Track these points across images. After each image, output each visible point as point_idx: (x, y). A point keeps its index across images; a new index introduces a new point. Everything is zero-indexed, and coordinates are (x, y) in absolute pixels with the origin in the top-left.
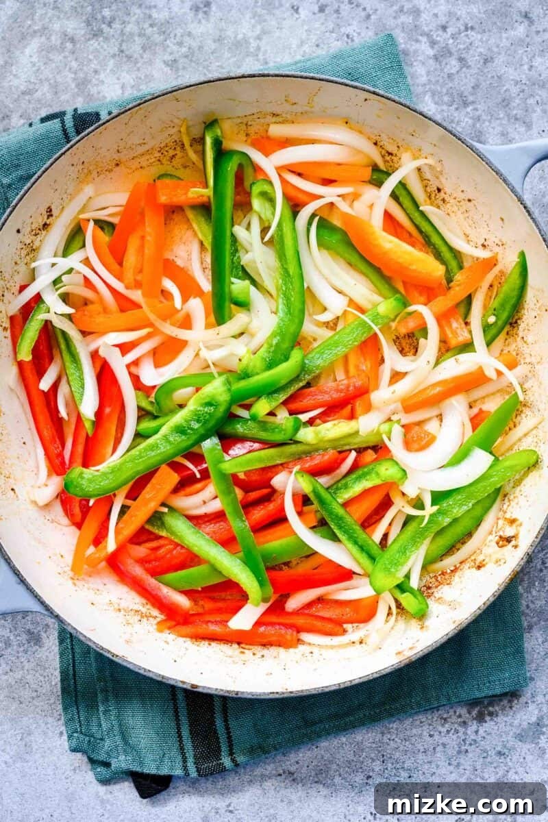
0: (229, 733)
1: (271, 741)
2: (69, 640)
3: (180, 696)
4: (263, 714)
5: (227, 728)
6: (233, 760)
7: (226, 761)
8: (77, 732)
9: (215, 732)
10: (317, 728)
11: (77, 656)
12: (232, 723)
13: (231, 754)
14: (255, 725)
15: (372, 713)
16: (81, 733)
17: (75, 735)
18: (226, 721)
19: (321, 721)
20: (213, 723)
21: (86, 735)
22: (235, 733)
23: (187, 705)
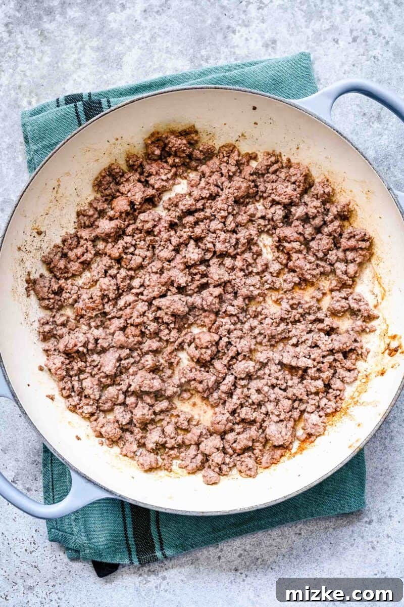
0: (160, 536)
1: (189, 542)
2: (50, 465)
3: (127, 509)
4: (184, 524)
5: (159, 532)
6: (163, 554)
7: (159, 554)
8: (54, 528)
9: (151, 535)
10: (221, 533)
11: (55, 476)
12: (162, 530)
13: (162, 549)
14: (178, 531)
15: (260, 524)
16: (57, 529)
17: (53, 530)
18: (158, 527)
19: (224, 529)
20: (149, 528)
21: (60, 530)
22: (165, 536)
23: (132, 515)
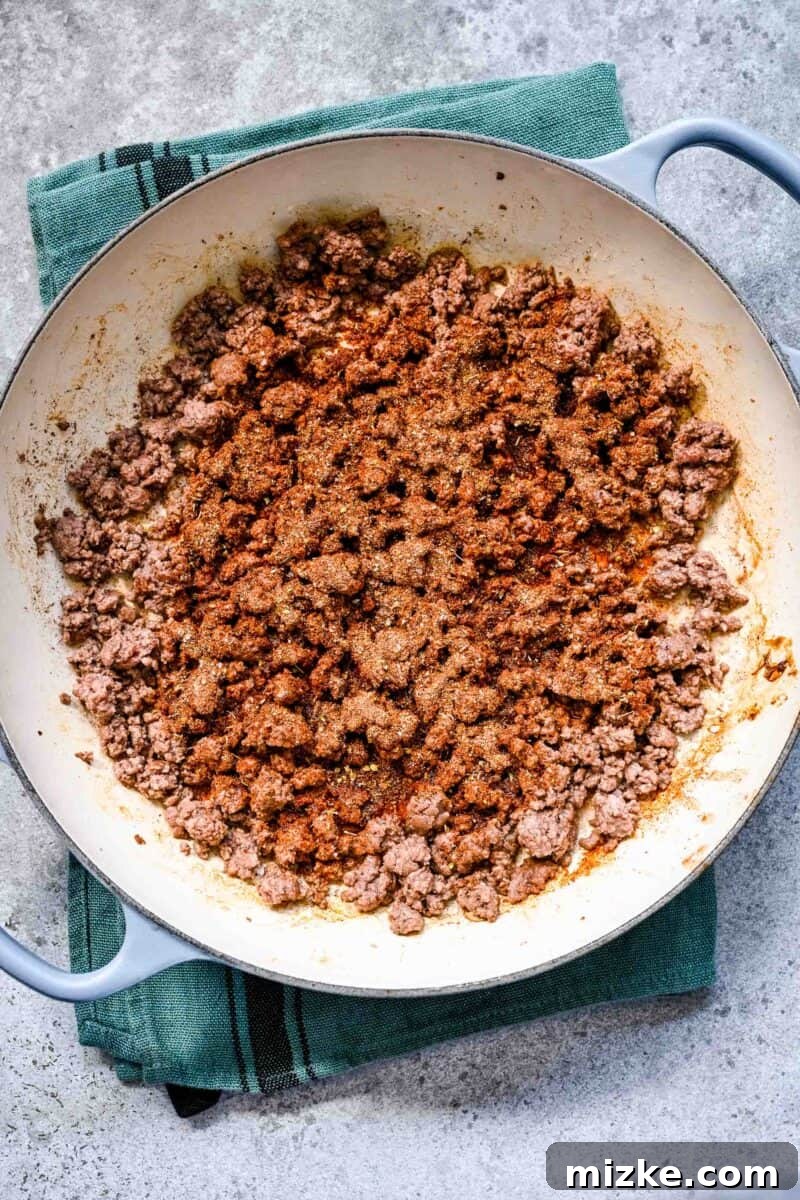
0: (303, 1036)
1: (362, 1048)
2: (82, 893)
3: (238, 982)
4: (350, 1011)
5: (301, 1028)
6: (309, 1072)
7: (300, 1072)
8: (90, 1019)
9: (284, 1032)
10: (425, 1031)
11: (93, 915)
12: (308, 1023)
13: (307, 1062)
14: (340, 1026)
15: (503, 1013)
16: (97, 1021)
17: (88, 1023)
18: (299, 1019)
19: (431, 1023)
20: (280, 1020)
21: (102, 1024)
22: (312, 1037)
23: (248, 995)
